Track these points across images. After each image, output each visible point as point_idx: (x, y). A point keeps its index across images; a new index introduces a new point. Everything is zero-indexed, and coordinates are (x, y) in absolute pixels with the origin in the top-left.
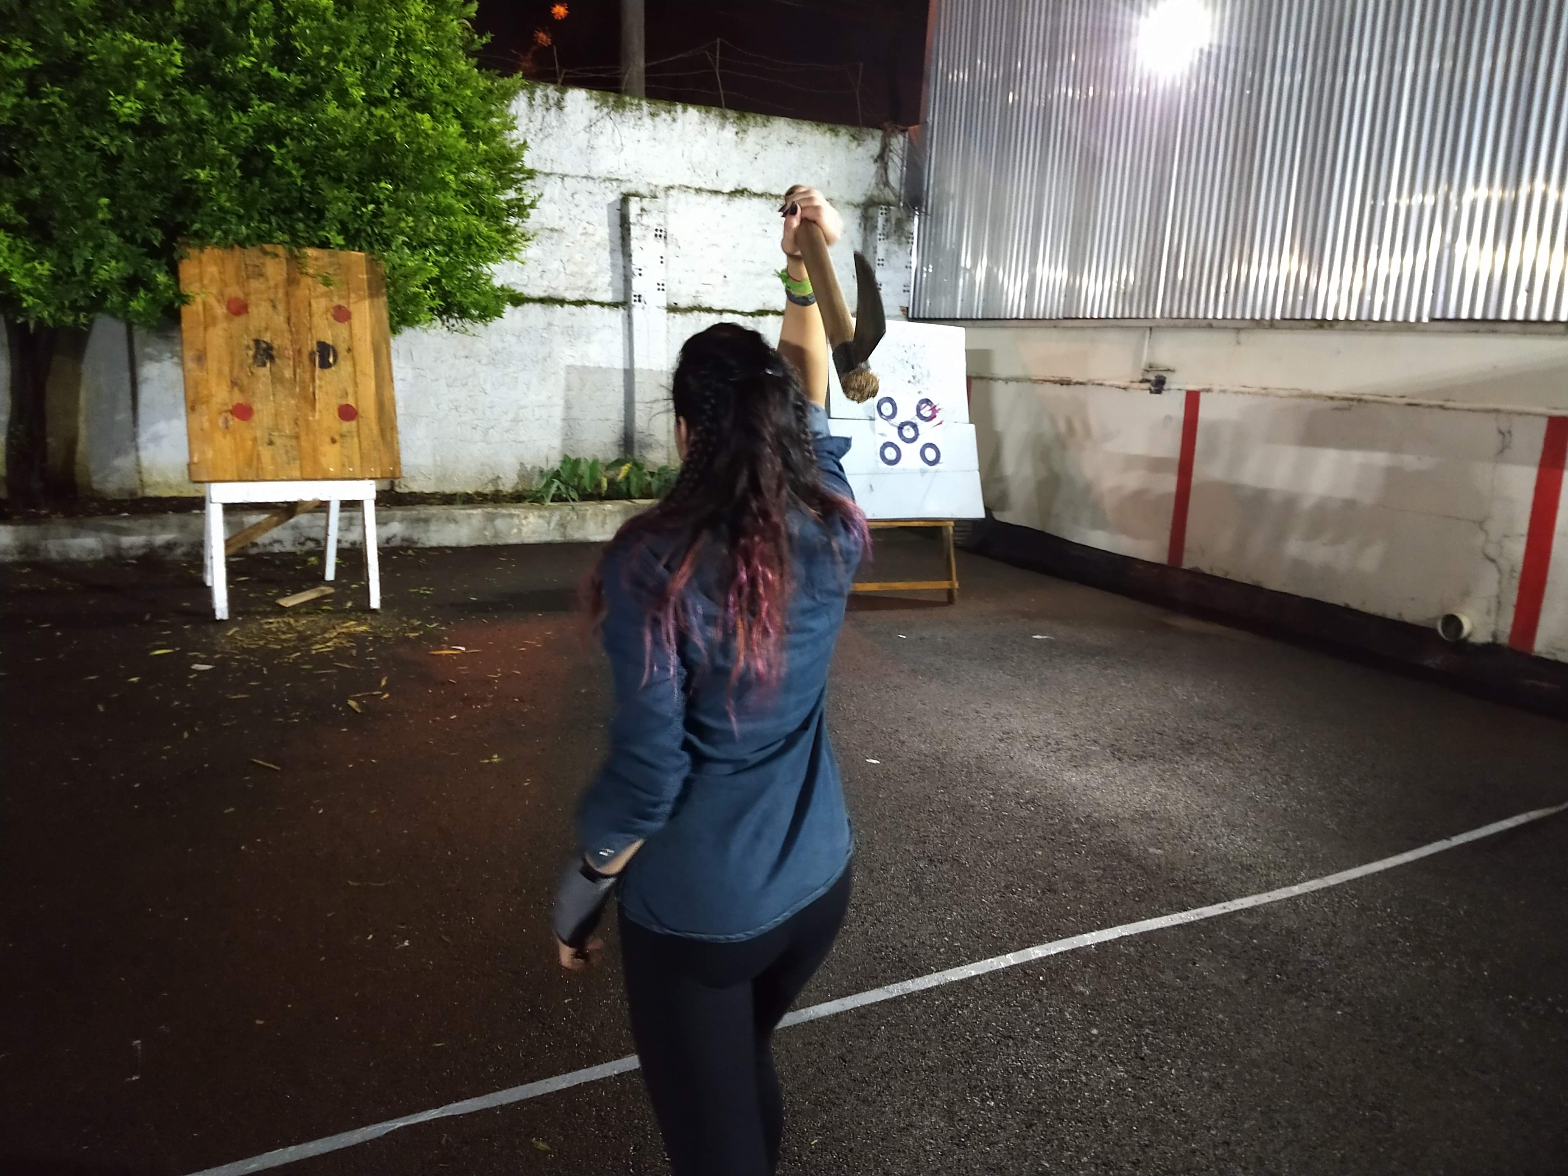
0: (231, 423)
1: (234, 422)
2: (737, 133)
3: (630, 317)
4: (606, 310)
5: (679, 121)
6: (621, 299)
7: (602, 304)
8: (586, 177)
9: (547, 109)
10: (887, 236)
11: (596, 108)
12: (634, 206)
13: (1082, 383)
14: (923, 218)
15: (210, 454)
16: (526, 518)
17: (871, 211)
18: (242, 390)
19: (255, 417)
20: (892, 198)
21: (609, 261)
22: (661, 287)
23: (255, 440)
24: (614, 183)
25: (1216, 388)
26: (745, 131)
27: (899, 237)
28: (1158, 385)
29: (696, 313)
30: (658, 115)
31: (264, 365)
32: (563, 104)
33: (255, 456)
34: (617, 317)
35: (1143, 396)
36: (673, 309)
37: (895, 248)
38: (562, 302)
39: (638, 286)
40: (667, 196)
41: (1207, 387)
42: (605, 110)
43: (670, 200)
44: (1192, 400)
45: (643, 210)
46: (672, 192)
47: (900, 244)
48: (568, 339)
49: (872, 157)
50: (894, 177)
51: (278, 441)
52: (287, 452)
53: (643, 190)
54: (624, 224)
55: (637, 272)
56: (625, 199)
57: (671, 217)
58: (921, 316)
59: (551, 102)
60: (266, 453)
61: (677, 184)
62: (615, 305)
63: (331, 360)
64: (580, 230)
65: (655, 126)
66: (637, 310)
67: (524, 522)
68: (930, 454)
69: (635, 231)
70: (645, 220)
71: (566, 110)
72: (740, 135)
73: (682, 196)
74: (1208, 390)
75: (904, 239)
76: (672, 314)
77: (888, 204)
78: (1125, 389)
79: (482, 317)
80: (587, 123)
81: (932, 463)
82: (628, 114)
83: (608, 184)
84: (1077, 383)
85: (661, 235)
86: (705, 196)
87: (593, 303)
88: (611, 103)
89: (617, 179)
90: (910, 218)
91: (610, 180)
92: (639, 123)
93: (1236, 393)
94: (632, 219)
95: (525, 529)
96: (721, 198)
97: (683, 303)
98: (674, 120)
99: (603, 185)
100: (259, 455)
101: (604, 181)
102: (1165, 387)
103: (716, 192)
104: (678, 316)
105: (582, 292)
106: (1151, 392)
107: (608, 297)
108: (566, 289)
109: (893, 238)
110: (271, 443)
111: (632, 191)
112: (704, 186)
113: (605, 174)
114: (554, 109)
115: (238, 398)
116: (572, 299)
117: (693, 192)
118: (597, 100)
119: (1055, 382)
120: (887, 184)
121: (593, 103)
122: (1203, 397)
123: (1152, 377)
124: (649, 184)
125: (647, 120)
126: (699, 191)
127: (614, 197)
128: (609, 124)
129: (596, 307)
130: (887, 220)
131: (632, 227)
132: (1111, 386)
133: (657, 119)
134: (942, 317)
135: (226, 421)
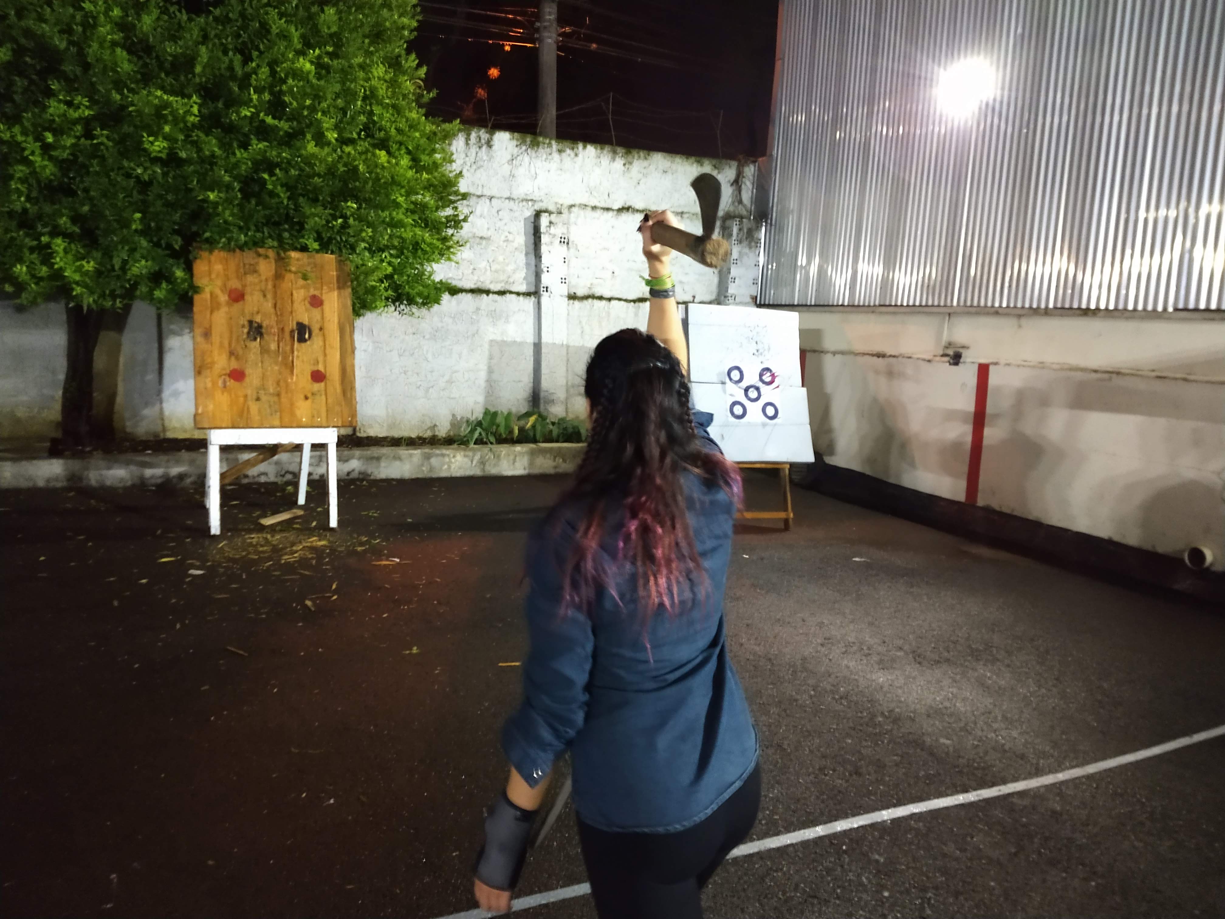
0: (228, 384)
1: (231, 383)
2: (624, 165)
3: (539, 303)
4: (521, 298)
5: (580, 156)
6: (532, 289)
7: (518, 294)
8: (509, 198)
9: (480, 147)
10: (740, 242)
11: (517, 146)
12: (544, 220)
13: (894, 356)
14: (768, 227)
15: (211, 407)
16: (454, 457)
17: (728, 223)
18: (237, 358)
19: (247, 380)
20: (744, 213)
21: (524, 261)
22: (563, 281)
23: (246, 396)
24: (530, 203)
25: (1003, 361)
26: (631, 163)
27: (750, 242)
28: (956, 359)
29: (590, 300)
30: (564, 151)
31: (255, 339)
32: (492, 143)
33: (246, 409)
34: (529, 303)
35: (944, 367)
36: (572, 297)
37: (746, 250)
38: (488, 292)
39: (546, 279)
40: (570, 212)
41: (995, 361)
42: (524, 148)
43: (572, 215)
44: (983, 371)
45: (551, 223)
46: (573, 209)
47: (750, 248)
48: (491, 320)
49: (729, 181)
50: (746, 196)
51: (264, 398)
52: (270, 406)
53: (551, 208)
54: (536, 234)
55: (545, 270)
56: (538, 215)
57: (573, 229)
58: (767, 303)
59: (483, 141)
60: (254, 407)
61: (577, 203)
62: (528, 294)
63: (307, 336)
64: (503, 238)
65: (561, 160)
66: (545, 298)
67: (453, 460)
68: (770, 411)
69: (544, 239)
70: (553, 230)
71: (494, 148)
72: (627, 166)
73: (582, 212)
74: (996, 364)
75: (753, 244)
76: (571, 301)
77: (741, 217)
78: (929, 361)
79: (424, 304)
80: (509, 157)
81: (771, 418)
82: (541, 150)
83: (524, 203)
84: (890, 356)
85: (565, 241)
86: (599, 212)
87: (511, 292)
88: (528, 142)
89: (532, 200)
90: (758, 228)
91: (527, 200)
92: (550, 157)
93: (1019, 366)
94: (543, 229)
95: (453, 466)
96: (611, 214)
97: (580, 293)
98: (576, 155)
99: (521, 204)
100: (248, 408)
101: (522, 201)
102: (962, 360)
103: (608, 209)
104: (576, 302)
105: (503, 284)
106: (950, 364)
107: (523, 288)
108: (491, 282)
109: (745, 243)
110: (258, 399)
111: (543, 208)
112: (598, 204)
113: (522, 196)
114: (484, 147)
115: (234, 364)
116: (496, 289)
117: (589, 209)
118: (517, 140)
119: (873, 355)
120: (740, 202)
121: (515, 143)
122: (992, 369)
123: (951, 352)
124: (556, 203)
125: (556, 155)
126: (594, 208)
127: (529, 213)
128: (526, 159)
129: (514, 296)
130: (740, 230)
131: (542, 236)
132: (918, 359)
133: (564, 154)
134: (783, 303)
135: (225, 382)
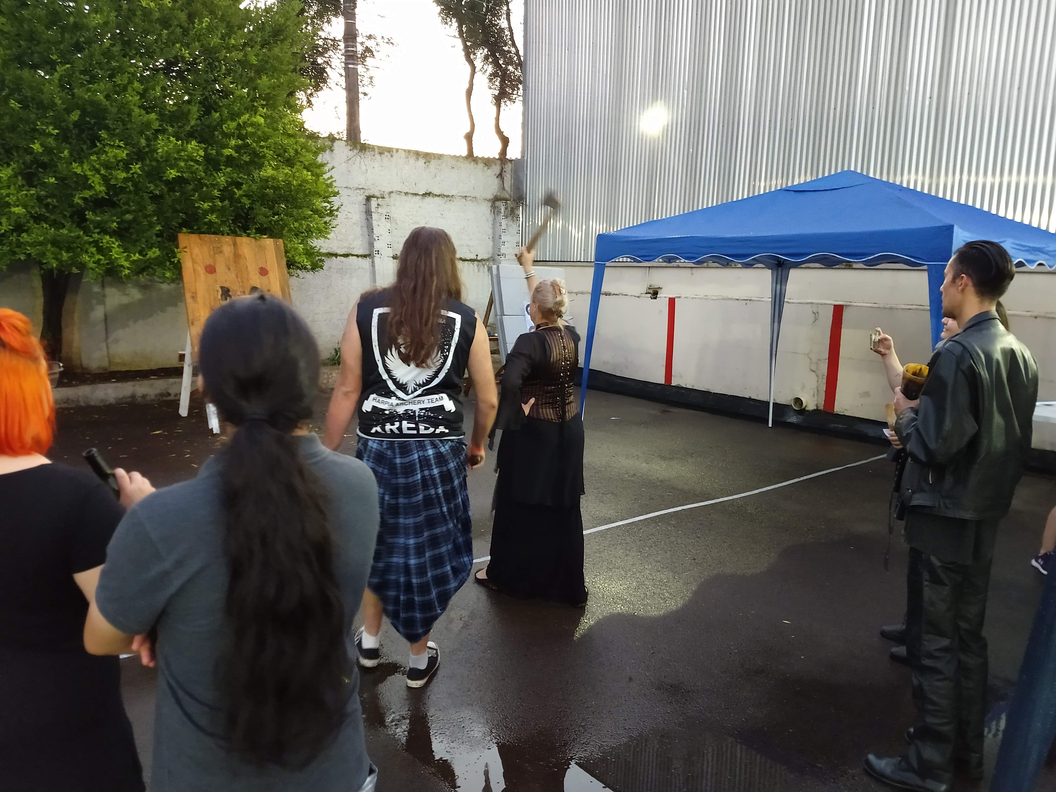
2: (425, 163)
3: (373, 262)
4: (360, 259)
6: (367, 252)
8: (347, 188)
10: (506, 217)
11: (350, 150)
12: (374, 202)
17: (498, 204)
20: (508, 196)
21: (361, 232)
22: (389, 246)
24: (362, 191)
25: (683, 296)
26: (429, 162)
27: (513, 217)
28: (655, 294)
34: (365, 263)
35: (647, 299)
37: (510, 222)
38: (336, 255)
39: (378, 245)
40: (390, 197)
41: (678, 296)
42: (355, 151)
43: (392, 199)
44: (672, 302)
45: (378, 205)
46: (392, 195)
47: (513, 221)
49: (495, 175)
53: (377, 194)
54: (368, 213)
55: (377, 238)
56: (368, 198)
57: (393, 208)
61: (394, 190)
62: (365, 256)
64: (345, 216)
66: (377, 259)
69: (375, 216)
70: (380, 210)
71: (335, 152)
72: (426, 166)
73: (398, 197)
77: (506, 200)
78: (638, 297)
80: (346, 158)
83: (358, 191)
84: (614, 294)
85: (388, 218)
86: (410, 196)
87: (353, 255)
88: (359, 147)
89: (363, 188)
90: (518, 208)
91: (360, 189)
92: (374, 159)
93: (693, 298)
94: (373, 210)
96: (418, 197)
98: (392, 156)
101: (356, 189)
102: (658, 296)
103: (416, 194)
106: (651, 298)
107: (360, 252)
108: (338, 248)
109: (510, 218)
111: (371, 194)
112: (409, 191)
113: (356, 186)
117: (403, 194)
118: (351, 146)
120: (504, 189)
122: (676, 299)
123: (651, 291)
124: (380, 191)
125: (378, 156)
126: (406, 194)
127: (362, 198)
128: (358, 159)
129: (355, 257)
130: (506, 208)
131: (373, 214)
132: (631, 296)
133: (383, 156)
